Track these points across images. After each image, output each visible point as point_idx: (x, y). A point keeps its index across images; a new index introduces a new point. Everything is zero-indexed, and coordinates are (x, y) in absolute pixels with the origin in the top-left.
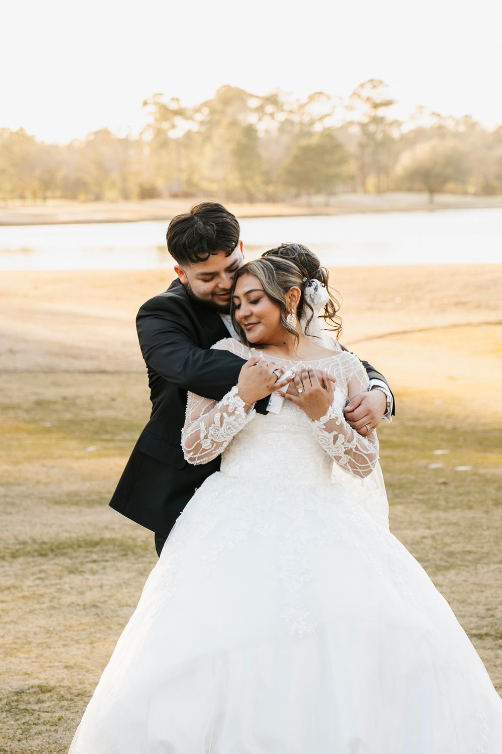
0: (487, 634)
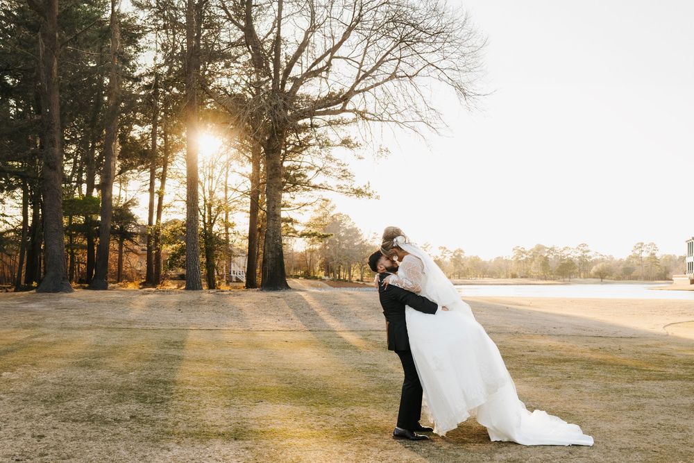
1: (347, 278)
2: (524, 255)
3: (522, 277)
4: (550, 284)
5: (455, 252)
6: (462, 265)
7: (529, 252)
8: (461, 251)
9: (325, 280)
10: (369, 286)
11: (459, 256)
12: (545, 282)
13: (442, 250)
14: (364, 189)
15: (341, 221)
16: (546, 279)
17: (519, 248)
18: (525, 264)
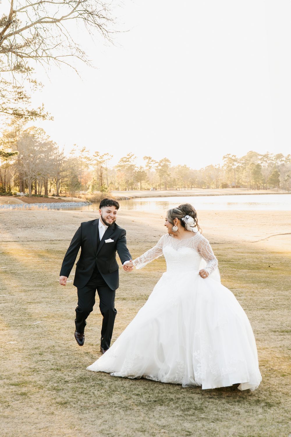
0: (277, 331)
1: (43, 193)
2: (235, 163)
3: (233, 187)
4: (264, 194)
5: (161, 162)
6: (169, 175)
7: (241, 160)
8: (167, 161)
9: (19, 196)
10: (64, 201)
11: (165, 166)
12: (257, 191)
13: (147, 160)
14: (38, 111)
15: (33, 136)
16: (258, 188)
17: (230, 156)
18: (237, 173)
